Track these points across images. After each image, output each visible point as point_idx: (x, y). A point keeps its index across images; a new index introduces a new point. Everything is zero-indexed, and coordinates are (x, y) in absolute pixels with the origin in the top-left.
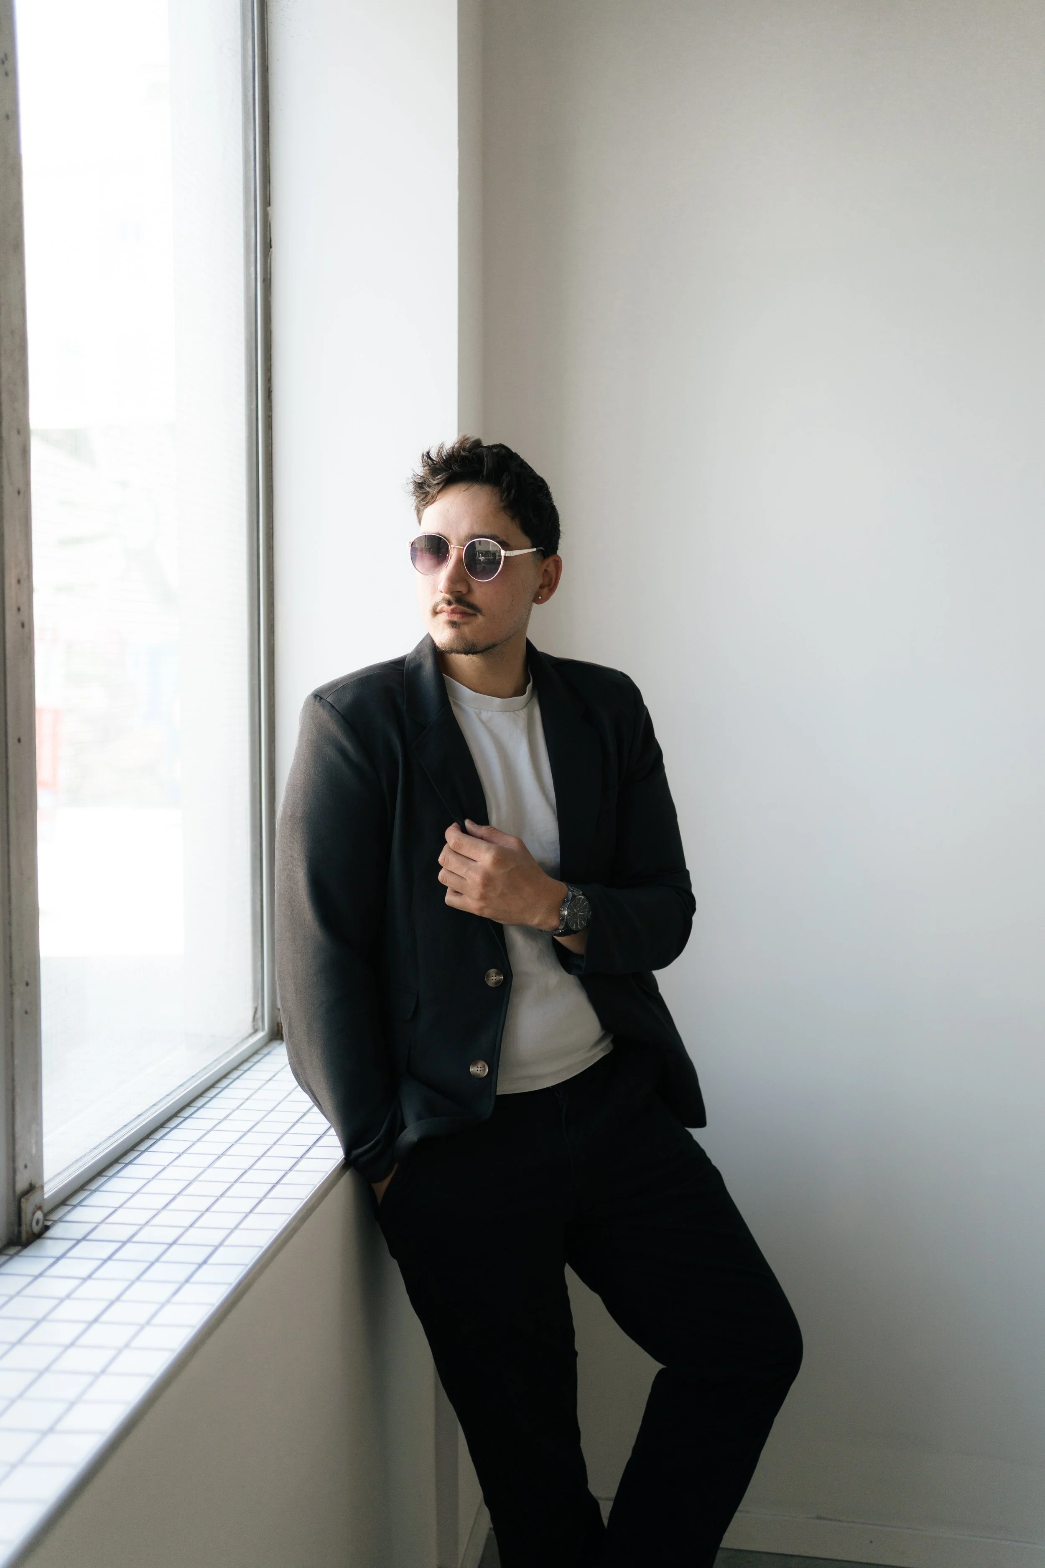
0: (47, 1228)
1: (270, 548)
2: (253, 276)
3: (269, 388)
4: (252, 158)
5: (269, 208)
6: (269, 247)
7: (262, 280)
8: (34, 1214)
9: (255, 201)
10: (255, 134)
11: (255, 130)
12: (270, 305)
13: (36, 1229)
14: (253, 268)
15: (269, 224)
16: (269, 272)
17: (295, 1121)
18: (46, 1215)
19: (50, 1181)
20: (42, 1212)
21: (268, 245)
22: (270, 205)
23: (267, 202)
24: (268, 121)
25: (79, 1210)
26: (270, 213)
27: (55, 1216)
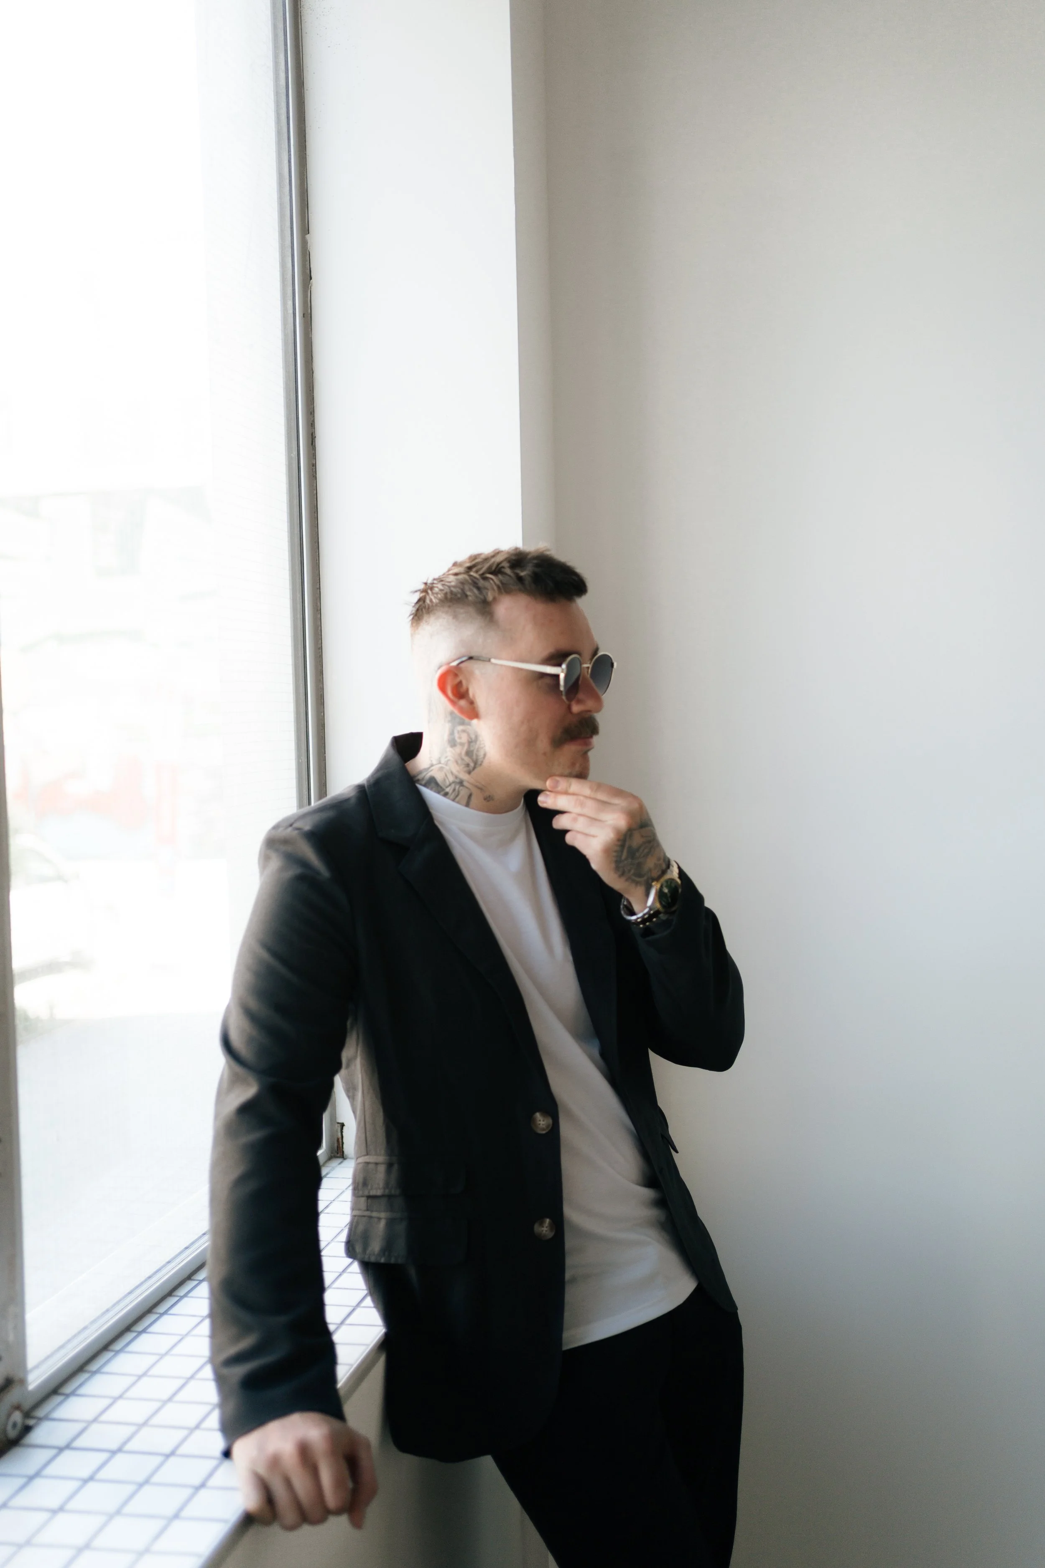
0: (27, 1429)
1: (317, 610)
2: (291, 311)
3: (312, 435)
4: (288, 181)
5: (307, 236)
6: (309, 278)
7: (302, 315)
8: (9, 1415)
9: (292, 228)
10: (290, 155)
11: (289, 151)
12: (312, 342)
13: (12, 1434)
14: (290, 303)
15: (308, 253)
16: (309, 306)
17: (341, 1270)
18: (27, 1415)
19: (36, 1367)
20: (22, 1411)
21: (307, 277)
22: (309, 233)
23: (305, 229)
24: (305, 141)
25: (73, 1400)
26: (309, 241)
27: (40, 1412)
